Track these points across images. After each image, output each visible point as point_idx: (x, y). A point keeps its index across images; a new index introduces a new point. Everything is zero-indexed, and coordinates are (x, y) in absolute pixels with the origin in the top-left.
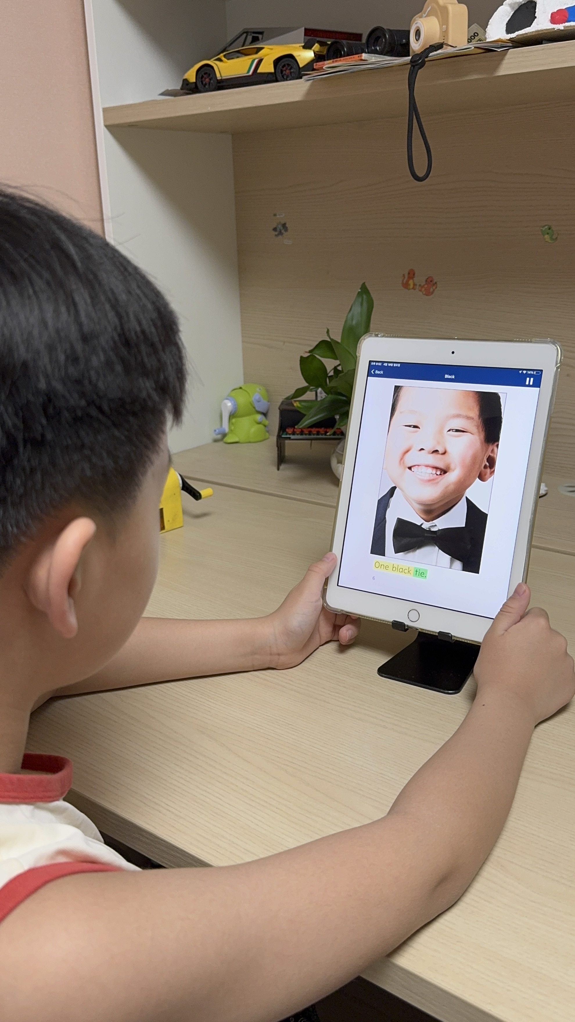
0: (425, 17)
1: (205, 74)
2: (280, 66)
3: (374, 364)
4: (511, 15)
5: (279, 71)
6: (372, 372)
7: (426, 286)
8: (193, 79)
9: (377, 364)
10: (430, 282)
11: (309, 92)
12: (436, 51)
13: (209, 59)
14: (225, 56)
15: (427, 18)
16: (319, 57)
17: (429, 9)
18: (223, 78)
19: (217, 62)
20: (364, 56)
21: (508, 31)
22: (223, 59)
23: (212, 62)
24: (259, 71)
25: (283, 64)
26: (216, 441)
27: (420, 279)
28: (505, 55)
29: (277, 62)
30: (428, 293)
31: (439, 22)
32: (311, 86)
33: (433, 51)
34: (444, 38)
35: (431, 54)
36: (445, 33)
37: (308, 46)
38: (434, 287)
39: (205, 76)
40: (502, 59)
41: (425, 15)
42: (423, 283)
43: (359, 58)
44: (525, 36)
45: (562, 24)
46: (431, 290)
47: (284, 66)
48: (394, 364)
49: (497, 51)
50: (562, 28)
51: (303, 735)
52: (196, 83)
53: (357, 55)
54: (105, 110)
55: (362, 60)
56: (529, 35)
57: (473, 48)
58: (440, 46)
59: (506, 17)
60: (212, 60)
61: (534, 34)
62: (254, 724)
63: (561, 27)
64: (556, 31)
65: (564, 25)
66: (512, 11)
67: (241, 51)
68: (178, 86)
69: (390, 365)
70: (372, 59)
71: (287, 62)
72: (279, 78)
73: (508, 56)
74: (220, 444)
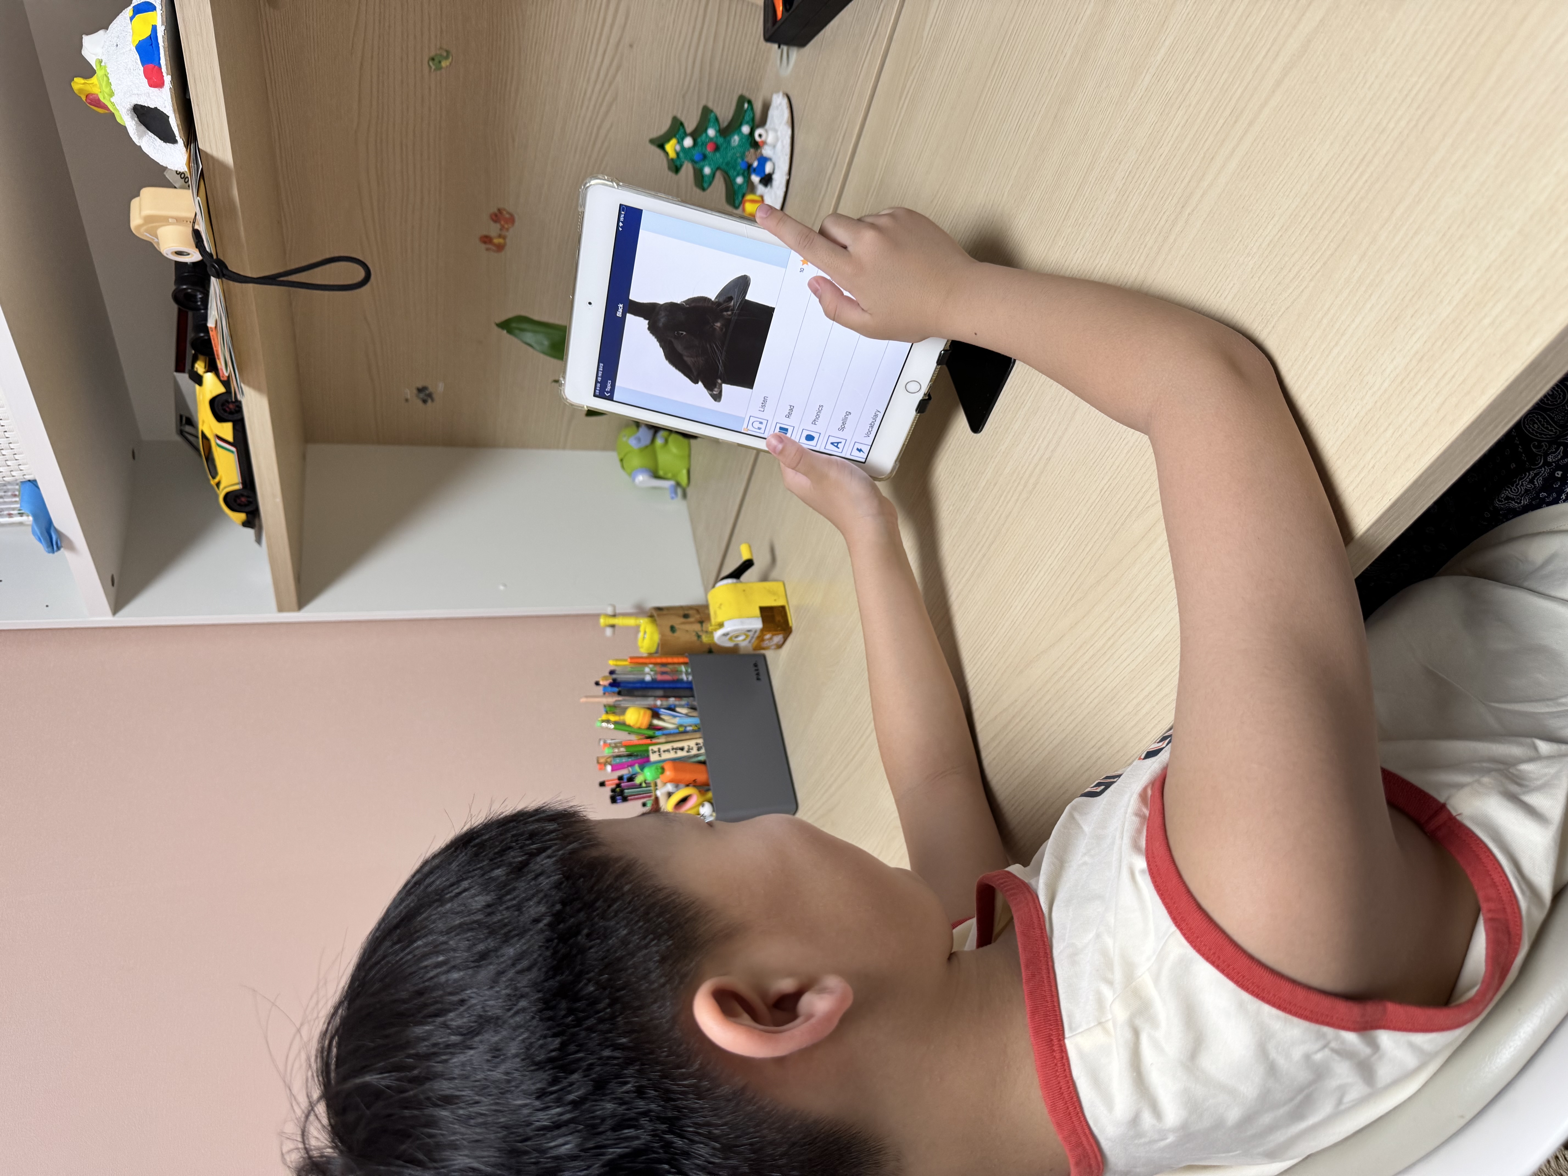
0: (158, 239)
1: (235, 501)
2: (225, 415)
3: (597, 391)
4: (153, 135)
5: (230, 417)
6: (607, 395)
7: (502, 222)
8: (242, 516)
9: (598, 388)
10: (497, 217)
11: (257, 388)
12: (203, 241)
13: (217, 496)
14: (214, 478)
15: (159, 239)
16: (212, 367)
17: (148, 235)
18: (241, 481)
19: (221, 487)
20: (211, 324)
21: (173, 141)
22: (217, 480)
23: (221, 493)
24: (230, 438)
25: (222, 412)
26: (685, 495)
27: (493, 230)
28: (206, 154)
29: (220, 418)
30: (512, 220)
31: (166, 225)
32: (248, 384)
33: (204, 245)
34: (185, 222)
35: (208, 249)
36: (179, 220)
37: (198, 380)
38: (505, 212)
39: (238, 501)
40: (212, 157)
41: (156, 240)
42: (498, 226)
43: (214, 330)
44: (181, 127)
45: (163, 76)
46: (507, 216)
47: (225, 411)
48: (600, 369)
49: (202, 169)
50: (169, 77)
51: (1042, 560)
52: (247, 513)
53: (210, 332)
54: (281, 609)
55: (216, 327)
56: (179, 123)
57: (198, 198)
58: (197, 234)
59: (155, 142)
60: (218, 491)
61: (177, 115)
62: (1021, 611)
63: (168, 79)
64: (174, 86)
65: (164, 74)
66: (148, 134)
67: (206, 454)
68: (250, 532)
69: (600, 375)
70: (215, 315)
71: (220, 408)
72: (239, 417)
73: (208, 150)
74: (689, 491)
